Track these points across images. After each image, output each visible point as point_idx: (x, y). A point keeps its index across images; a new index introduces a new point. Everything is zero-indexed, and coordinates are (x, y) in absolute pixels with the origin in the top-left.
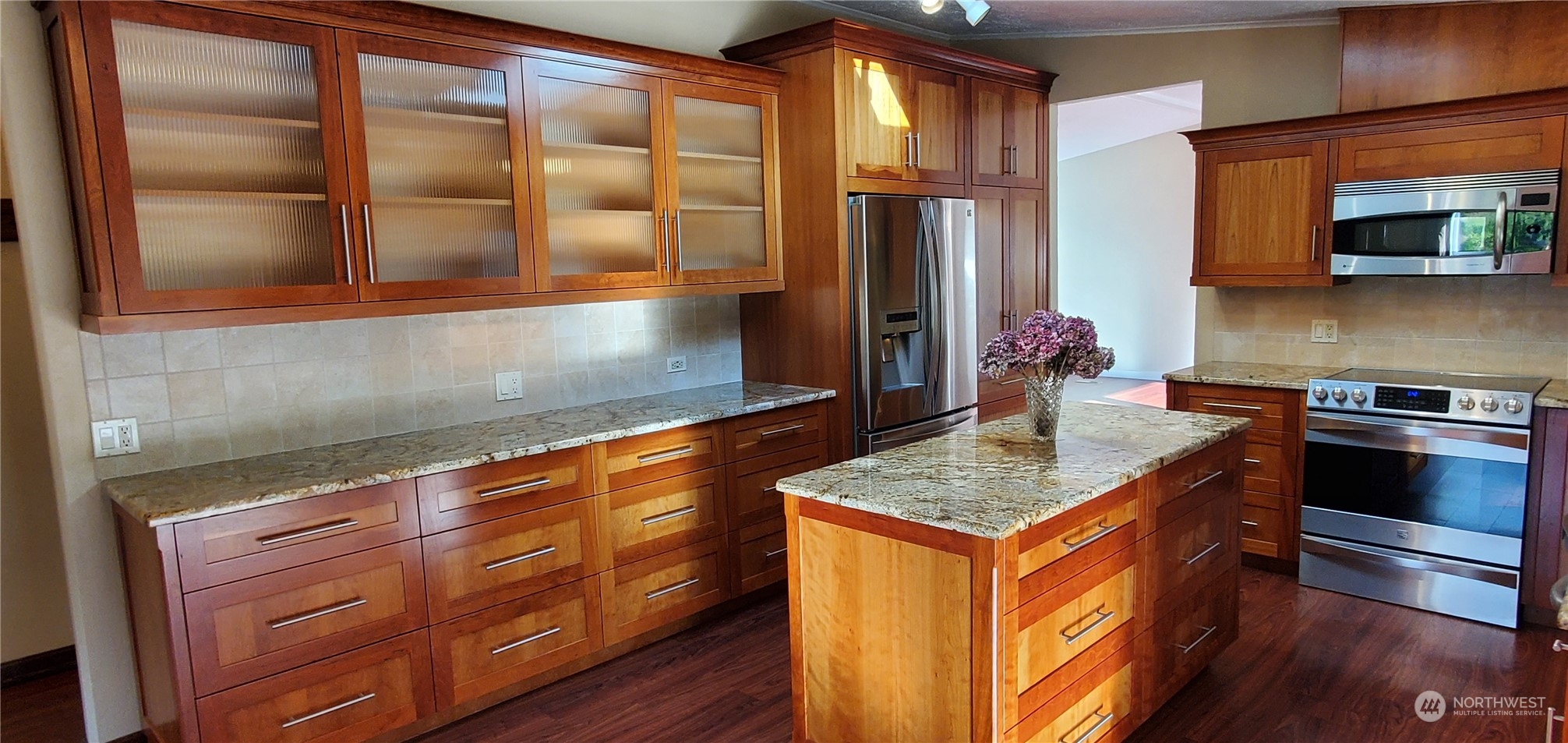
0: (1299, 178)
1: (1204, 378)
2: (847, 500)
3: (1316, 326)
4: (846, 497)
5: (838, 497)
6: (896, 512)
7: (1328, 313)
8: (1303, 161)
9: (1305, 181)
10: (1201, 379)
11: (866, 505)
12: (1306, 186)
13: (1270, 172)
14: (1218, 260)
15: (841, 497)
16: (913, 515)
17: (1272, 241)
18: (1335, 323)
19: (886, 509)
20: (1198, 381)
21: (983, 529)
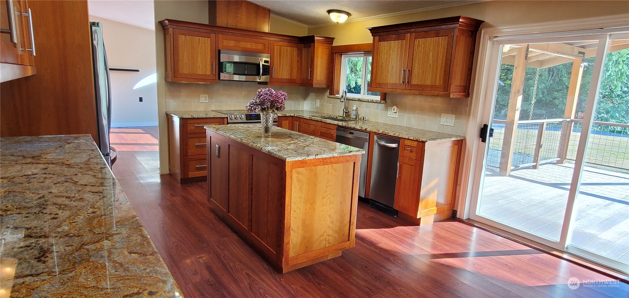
0: (207, 46)
1: (194, 116)
2: (319, 155)
3: (201, 97)
4: (318, 155)
5: (315, 156)
6: (336, 154)
7: (205, 93)
8: (208, 40)
9: (209, 47)
10: (193, 116)
11: (325, 155)
12: (209, 49)
13: (197, 42)
14: (180, 72)
15: (316, 155)
16: (341, 154)
17: (199, 66)
18: (207, 96)
19: (333, 155)
20: (192, 117)
21: (361, 152)
